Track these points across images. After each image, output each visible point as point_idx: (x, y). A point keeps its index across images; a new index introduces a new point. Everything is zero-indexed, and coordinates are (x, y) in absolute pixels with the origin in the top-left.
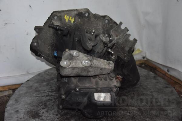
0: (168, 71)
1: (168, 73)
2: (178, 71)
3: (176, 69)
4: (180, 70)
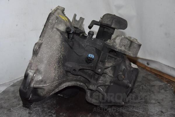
0: (148, 64)
1: (148, 66)
4: (160, 62)
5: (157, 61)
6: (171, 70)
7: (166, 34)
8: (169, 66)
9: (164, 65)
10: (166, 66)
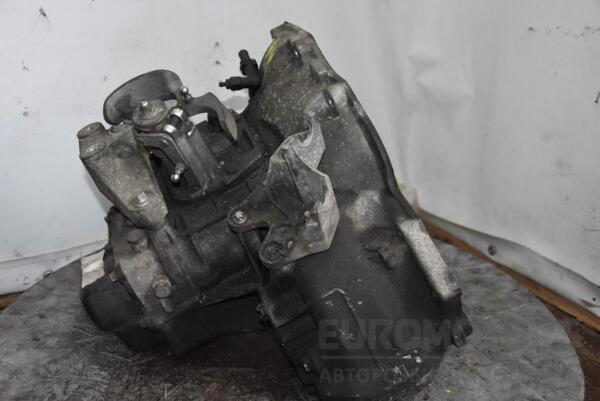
0: (492, 251)
1: (492, 257)
2: (529, 250)
3: (519, 243)
4: (533, 248)
5: (523, 244)
6: (562, 278)
7: (560, 164)
8: (556, 264)
9: (545, 259)
10: (551, 262)
